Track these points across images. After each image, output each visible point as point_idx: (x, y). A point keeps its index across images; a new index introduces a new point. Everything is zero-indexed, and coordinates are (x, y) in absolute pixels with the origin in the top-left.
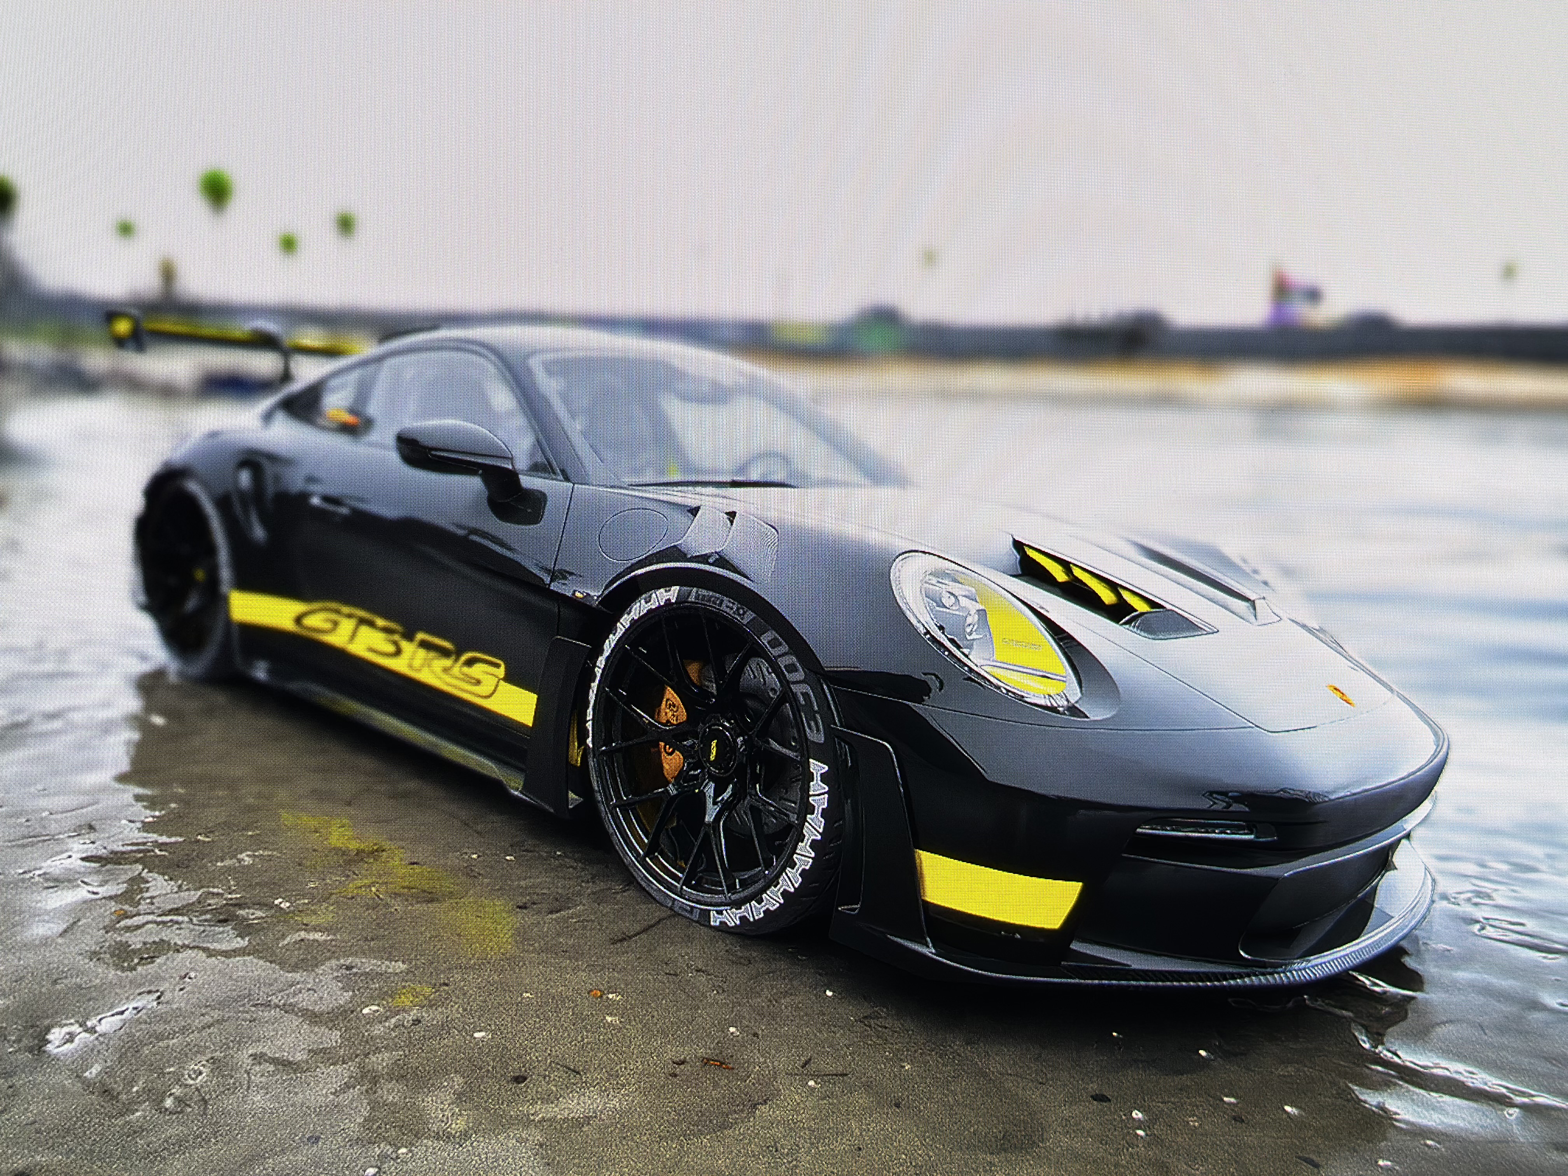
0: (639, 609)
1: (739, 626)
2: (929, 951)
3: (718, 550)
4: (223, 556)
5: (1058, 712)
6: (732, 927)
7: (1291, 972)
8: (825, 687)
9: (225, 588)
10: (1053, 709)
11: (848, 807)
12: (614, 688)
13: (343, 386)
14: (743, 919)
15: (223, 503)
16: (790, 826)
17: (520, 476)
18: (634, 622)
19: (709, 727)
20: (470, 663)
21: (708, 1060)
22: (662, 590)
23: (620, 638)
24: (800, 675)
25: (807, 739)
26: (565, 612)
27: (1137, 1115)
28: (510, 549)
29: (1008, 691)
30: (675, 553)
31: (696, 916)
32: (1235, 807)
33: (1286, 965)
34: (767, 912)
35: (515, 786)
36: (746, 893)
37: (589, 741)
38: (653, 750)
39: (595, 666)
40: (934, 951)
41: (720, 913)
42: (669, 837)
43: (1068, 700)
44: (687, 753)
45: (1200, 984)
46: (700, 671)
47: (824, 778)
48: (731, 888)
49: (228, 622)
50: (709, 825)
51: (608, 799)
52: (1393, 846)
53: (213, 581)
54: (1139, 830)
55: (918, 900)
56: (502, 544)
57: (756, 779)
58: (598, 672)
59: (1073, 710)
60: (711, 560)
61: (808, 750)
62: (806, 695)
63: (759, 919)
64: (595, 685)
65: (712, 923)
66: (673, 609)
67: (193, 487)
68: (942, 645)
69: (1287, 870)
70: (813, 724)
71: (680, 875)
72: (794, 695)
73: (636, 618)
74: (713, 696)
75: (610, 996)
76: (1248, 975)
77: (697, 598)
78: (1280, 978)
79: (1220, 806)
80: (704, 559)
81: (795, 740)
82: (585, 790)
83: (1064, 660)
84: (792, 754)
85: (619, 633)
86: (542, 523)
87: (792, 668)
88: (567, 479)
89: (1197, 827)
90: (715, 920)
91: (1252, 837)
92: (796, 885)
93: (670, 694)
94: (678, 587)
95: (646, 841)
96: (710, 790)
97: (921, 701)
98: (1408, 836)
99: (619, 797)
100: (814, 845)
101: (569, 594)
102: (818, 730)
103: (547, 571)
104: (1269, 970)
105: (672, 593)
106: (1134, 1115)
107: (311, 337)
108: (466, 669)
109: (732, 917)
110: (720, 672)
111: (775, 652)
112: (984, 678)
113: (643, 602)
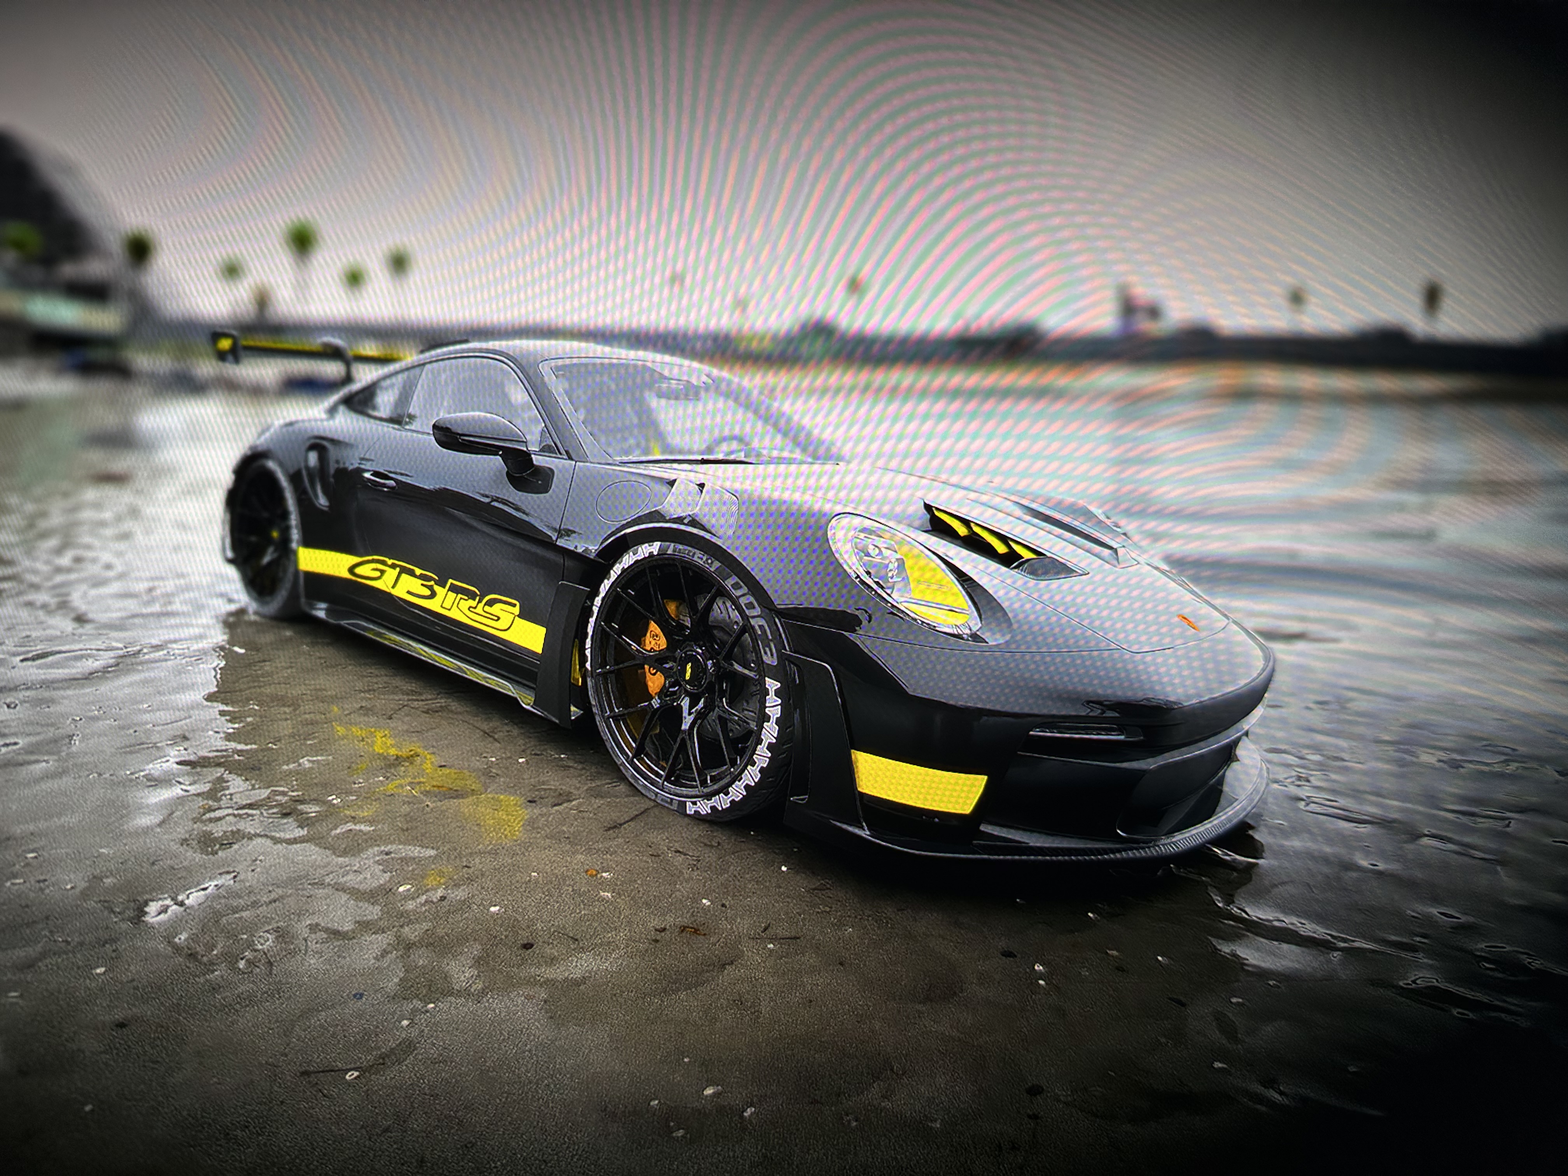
0: (628, 560)
1: (709, 574)
2: (865, 833)
3: (691, 513)
4: (294, 520)
5: (963, 639)
6: (705, 815)
7: (1158, 846)
8: (777, 620)
9: (294, 545)
10: (958, 636)
11: (797, 716)
12: (608, 621)
13: (392, 386)
14: (713, 808)
15: (295, 478)
16: (750, 732)
17: (533, 456)
18: (624, 571)
19: (685, 653)
20: (491, 603)
21: (685, 927)
22: (647, 545)
23: (613, 583)
24: (757, 611)
25: (763, 662)
26: (569, 563)
27: (1038, 967)
28: (527, 514)
29: (923, 622)
30: (656, 516)
31: (675, 807)
32: (1110, 714)
33: (1155, 841)
34: (733, 802)
35: (527, 701)
36: (716, 787)
37: (588, 665)
38: (639, 671)
39: (592, 604)
40: (868, 833)
41: (694, 803)
42: (654, 744)
43: (970, 629)
44: (667, 674)
45: (1087, 858)
46: (677, 608)
47: (777, 693)
48: (704, 783)
49: (297, 571)
50: (685, 731)
51: (603, 711)
52: (1236, 743)
53: (286, 540)
54: (1031, 733)
55: (855, 794)
56: (518, 509)
57: (722, 694)
58: (595, 610)
59: (975, 637)
60: (686, 521)
61: (763, 670)
62: (761, 627)
63: (727, 808)
64: (592, 620)
65: (688, 812)
66: (656, 560)
67: (271, 465)
68: (869, 586)
69: (1150, 764)
70: (767, 649)
71: (662, 773)
72: (753, 627)
73: (626, 567)
74: (687, 627)
75: (604, 874)
76: (1125, 850)
77: (674, 551)
78: (1152, 852)
79: (1097, 712)
80: (679, 520)
81: (753, 662)
82: (585, 705)
83: (967, 598)
84: (752, 674)
85: (613, 579)
86: (551, 491)
87: (750, 606)
88: (570, 458)
89: (1077, 730)
90: (690, 809)
91: (1122, 737)
92: (756, 780)
93: (654, 627)
94: (659, 543)
95: (634, 745)
96: (685, 703)
97: (854, 631)
98: (1246, 734)
99: (612, 710)
100: (770, 747)
101: (572, 548)
102: (772, 655)
103: (555, 530)
104: (1142, 845)
105: (655, 548)
106: (1036, 967)
107: (370, 349)
108: (487, 608)
109: (704, 807)
110: (693, 608)
111: (738, 593)
112: (903, 612)
113: (631, 554)
